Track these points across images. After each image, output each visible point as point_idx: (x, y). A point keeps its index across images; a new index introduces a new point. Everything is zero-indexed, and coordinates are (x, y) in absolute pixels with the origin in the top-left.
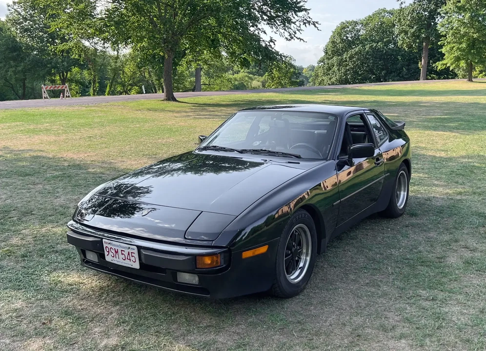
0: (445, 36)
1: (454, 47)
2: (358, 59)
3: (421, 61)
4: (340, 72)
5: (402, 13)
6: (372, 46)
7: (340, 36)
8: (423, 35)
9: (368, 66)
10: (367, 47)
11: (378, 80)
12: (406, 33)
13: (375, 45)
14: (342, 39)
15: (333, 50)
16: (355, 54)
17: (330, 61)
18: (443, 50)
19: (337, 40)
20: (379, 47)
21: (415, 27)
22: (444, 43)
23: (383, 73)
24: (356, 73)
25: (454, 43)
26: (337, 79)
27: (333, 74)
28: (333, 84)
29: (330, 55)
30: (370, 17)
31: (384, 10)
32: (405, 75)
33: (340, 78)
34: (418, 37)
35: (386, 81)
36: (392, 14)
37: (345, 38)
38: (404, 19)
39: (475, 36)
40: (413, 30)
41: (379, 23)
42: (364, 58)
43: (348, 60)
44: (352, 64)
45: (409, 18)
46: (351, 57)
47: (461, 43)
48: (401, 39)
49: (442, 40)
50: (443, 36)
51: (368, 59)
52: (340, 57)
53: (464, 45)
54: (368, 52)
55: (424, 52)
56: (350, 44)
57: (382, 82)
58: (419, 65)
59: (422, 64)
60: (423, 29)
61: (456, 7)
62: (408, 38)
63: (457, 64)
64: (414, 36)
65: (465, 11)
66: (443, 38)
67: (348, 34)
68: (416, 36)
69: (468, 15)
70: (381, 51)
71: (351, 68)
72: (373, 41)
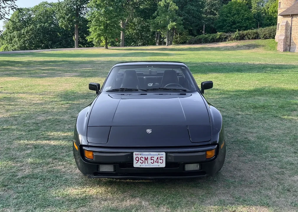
0: (91, 21)
1: (96, 28)
2: (33, 34)
3: (74, 36)
4: (20, 42)
5: (60, 6)
6: (42, 25)
7: (18, 17)
8: (75, 20)
9: (39, 38)
10: (38, 26)
11: (47, 47)
12: (64, 18)
13: (43, 25)
14: (20, 20)
15: (13, 27)
16: (30, 30)
17: (12, 34)
18: (90, 30)
19: (15, 20)
20: (46, 26)
21: (70, 15)
22: (90, 26)
23: (50, 43)
24: (31, 42)
25: (96, 25)
26: (18, 46)
27: (15, 43)
28: (15, 50)
29: (11, 30)
30: (37, 6)
31: (46, 3)
32: (65, 44)
33: (21, 46)
34: (72, 21)
35: (52, 48)
36: (52, 6)
37: (21, 19)
38: (62, 9)
39: (108, 22)
40: (68, 17)
41: (44, 11)
42: (36, 33)
43: (25, 34)
44: (28, 37)
45: (65, 9)
46: (27, 32)
47: (100, 26)
48: (61, 22)
49: (89, 24)
50: (89, 21)
51: (39, 33)
52: (19, 32)
53: (102, 27)
54: (39, 29)
55: (76, 30)
56: (25, 23)
57: (49, 48)
58: (74, 38)
59: (75, 38)
60: (73, 16)
61: (96, 4)
62: (65, 21)
63: (99, 38)
64: (69, 20)
65: (101, 7)
66: (89, 23)
67: (23, 17)
68: (70, 20)
69: (103, 10)
70: (47, 29)
71: (28, 39)
72: (41, 22)
